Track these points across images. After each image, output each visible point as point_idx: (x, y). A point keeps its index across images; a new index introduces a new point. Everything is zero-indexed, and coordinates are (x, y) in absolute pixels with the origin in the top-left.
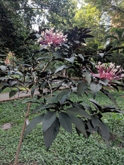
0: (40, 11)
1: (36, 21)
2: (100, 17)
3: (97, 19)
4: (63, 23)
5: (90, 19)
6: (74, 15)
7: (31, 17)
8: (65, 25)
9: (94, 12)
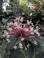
0: (6, 1)
1: (4, 5)
2: (28, 4)
3: (28, 5)
4: (15, 6)
5: (25, 5)
6: (19, 3)
7: (2, 3)
8: (16, 7)
9: (26, 2)
